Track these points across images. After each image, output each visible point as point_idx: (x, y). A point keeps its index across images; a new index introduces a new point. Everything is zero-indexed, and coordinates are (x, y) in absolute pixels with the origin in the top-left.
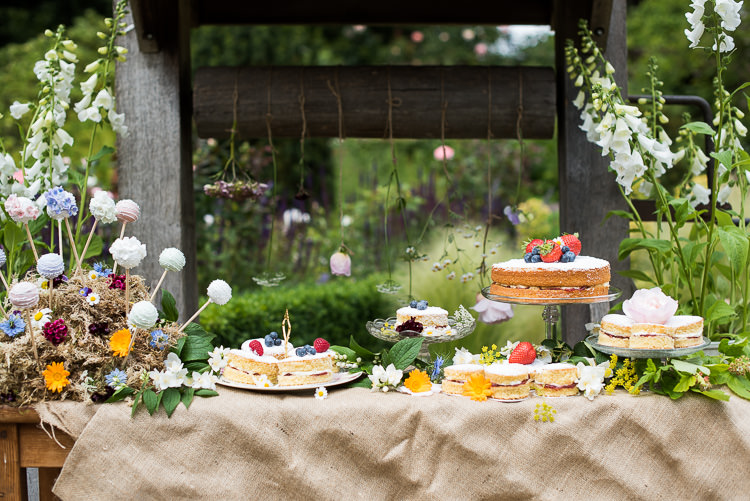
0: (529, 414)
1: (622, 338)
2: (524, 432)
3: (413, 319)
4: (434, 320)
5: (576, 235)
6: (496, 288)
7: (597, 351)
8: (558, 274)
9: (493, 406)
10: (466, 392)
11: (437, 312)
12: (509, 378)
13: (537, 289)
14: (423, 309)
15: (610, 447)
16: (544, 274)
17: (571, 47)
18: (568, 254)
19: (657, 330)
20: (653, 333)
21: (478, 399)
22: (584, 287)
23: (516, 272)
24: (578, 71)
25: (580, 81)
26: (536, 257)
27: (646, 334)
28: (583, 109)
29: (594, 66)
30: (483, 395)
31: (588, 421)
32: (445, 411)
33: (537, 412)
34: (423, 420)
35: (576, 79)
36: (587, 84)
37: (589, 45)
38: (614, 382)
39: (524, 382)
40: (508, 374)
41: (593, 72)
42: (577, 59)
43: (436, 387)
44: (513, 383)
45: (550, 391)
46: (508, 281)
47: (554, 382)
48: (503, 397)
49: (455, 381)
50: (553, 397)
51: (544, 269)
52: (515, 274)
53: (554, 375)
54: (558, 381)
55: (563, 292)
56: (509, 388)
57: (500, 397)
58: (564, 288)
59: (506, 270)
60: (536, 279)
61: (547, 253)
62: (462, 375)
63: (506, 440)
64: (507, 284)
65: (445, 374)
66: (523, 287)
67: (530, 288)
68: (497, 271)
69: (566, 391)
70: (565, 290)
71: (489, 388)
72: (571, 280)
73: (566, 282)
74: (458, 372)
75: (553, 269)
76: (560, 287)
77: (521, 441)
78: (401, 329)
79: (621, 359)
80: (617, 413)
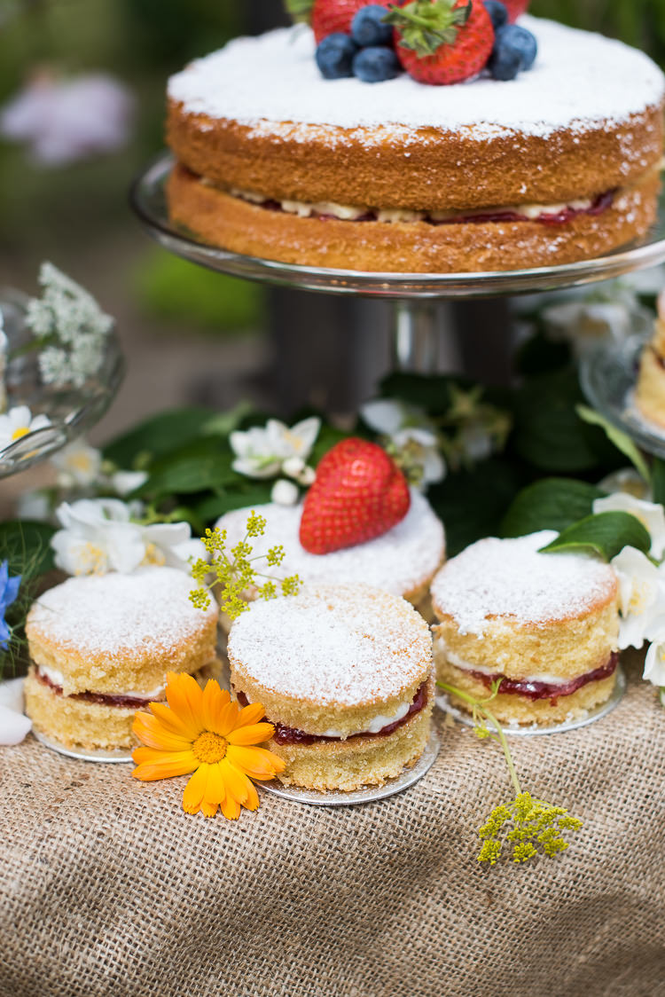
0: (454, 835)
2: (433, 907)
22: (604, 199)
23: (313, 149)
26: (373, 55)
45: (520, 704)
46: (269, 178)
47: (546, 670)
48: (331, 784)
49: (88, 696)
50: (533, 730)
51: (449, 134)
52: (307, 154)
53: (542, 642)
54: (559, 664)
55: (530, 232)
56: (363, 747)
57: (319, 784)
58: (534, 212)
59: (260, 132)
60: (412, 179)
61: (436, 44)
62: (121, 675)
63: (357, 951)
64: (260, 191)
65: (36, 655)
66: (346, 212)
67: (382, 217)
68: (210, 133)
69: (588, 694)
70: (539, 220)
71: (263, 745)
72: (563, 172)
73: (544, 185)
74: (102, 656)
75: (489, 129)
76: (517, 205)
77: (419, 944)
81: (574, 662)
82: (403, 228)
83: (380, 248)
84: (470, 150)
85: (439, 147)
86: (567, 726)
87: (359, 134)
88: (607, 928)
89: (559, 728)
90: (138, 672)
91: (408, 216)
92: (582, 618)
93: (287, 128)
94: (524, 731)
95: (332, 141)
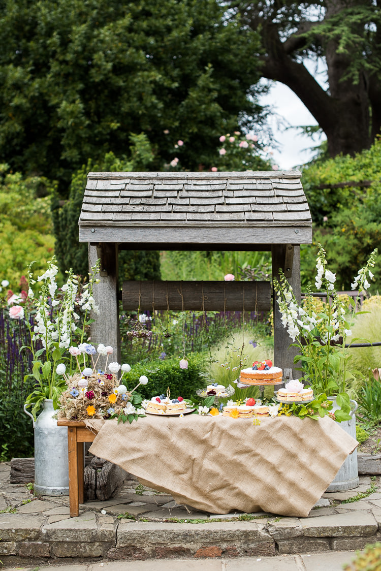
0: (252, 423)
1: (284, 397)
2: (250, 429)
3: (213, 390)
4: (220, 390)
7: (276, 401)
8: (263, 375)
9: (239, 420)
10: (231, 415)
11: (221, 387)
12: (245, 411)
14: (216, 386)
15: (279, 434)
16: (258, 375)
18: (267, 367)
20: (294, 396)
21: (235, 418)
22: (272, 379)
24: (278, 289)
25: (279, 294)
27: (292, 396)
28: (280, 304)
29: (284, 287)
30: (236, 416)
31: (272, 425)
32: (224, 422)
33: (254, 422)
34: (216, 425)
36: (282, 294)
37: (283, 278)
38: (281, 412)
39: (250, 412)
40: (245, 409)
41: (284, 289)
42: (278, 285)
43: (220, 414)
45: (259, 415)
47: (261, 412)
48: (243, 417)
49: (227, 412)
50: (260, 417)
52: (249, 375)
53: (261, 410)
58: (265, 380)
60: (256, 377)
62: (230, 410)
63: (244, 431)
65: (224, 410)
66: (251, 379)
69: (264, 415)
71: (238, 414)
73: (266, 378)
75: (262, 373)
76: (263, 379)
77: (249, 432)
78: (208, 393)
79: (283, 404)
80: (281, 423)
81: (263, 412)
84: (260, 374)
86: (262, 417)
87: (252, 373)
88: (264, 434)
92: (264, 409)
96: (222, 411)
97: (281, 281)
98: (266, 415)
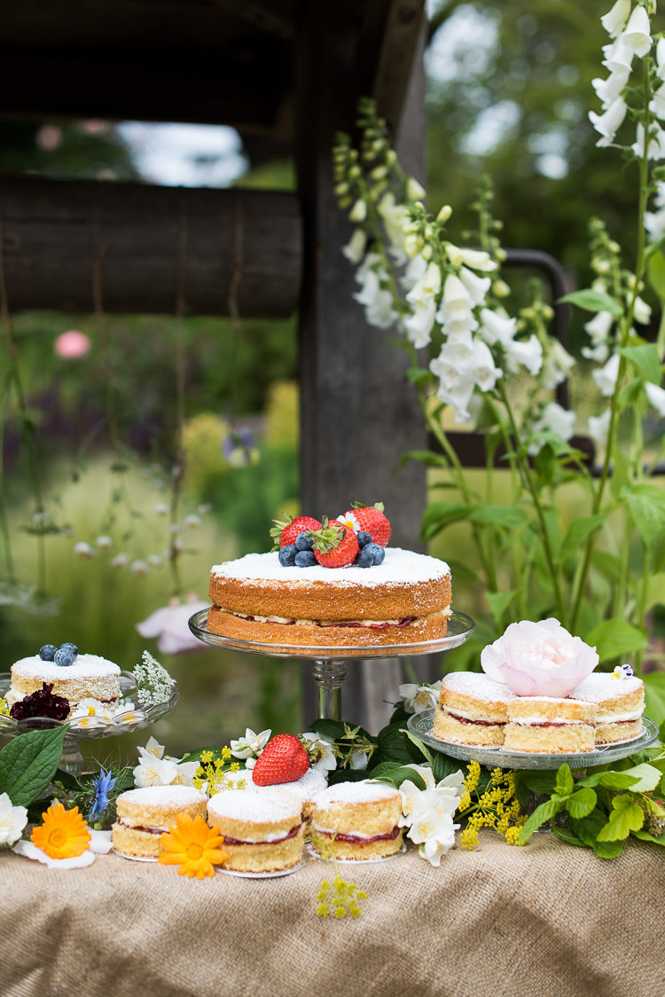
0: (306, 902)
1: (487, 724)
2: (296, 941)
3: (47, 688)
4: (93, 689)
5: (380, 507)
6: (223, 621)
7: (433, 752)
8: (357, 594)
9: (228, 887)
10: (162, 853)
11: (94, 668)
12: (263, 827)
13: (311, 626)
14: (67, 663)
15: (471, 960)
16: (327, 593)
17: (344, 148)
18: (371, 549)
19: (566, 712)
20: (558, 720)
21: (195, 873)
22: (407, 621)
23: (268, 590)
24: (354, 194)
25: (359, 211)
26: (304, 554)
27: (543, 720)
28: (361, 263)
29: (382, 186)
30: (204, 862)
31: (429, 912)
33: (322, 899)
34: (75, 927)
35: (351, 207)
36: (374, 217)
37: (378, 145)
38: (475, 820)
39: (293, 832)
40: (259, 820)
41: (381, 196)
42: (355, 171)
43: (99, 839)
44: (271, 837)
45: (347, 847)
46: (248, 605)
47: (358, 829)
48: (249, 867)
49: (140, 828)
50: (353, 862)
51: (327, 584)
52: (265, 593)
53: (356, 813)
54: (363, 827)
55: (366, 632)
56: (263, 848)
57: (242, 868)
58: (368, 623)
59: (246, 584)
60: (310, 604)
61: (329, 548)
62: (157, 817)
63: (257, 959)
64: (245, 612)
65: (119, 812)
66: (282, 620)
67: (298, 623)
68: (225, 585)
69: (381, 847)
70: (371, 627)
71: (218, 848)
72: (382, 605)
73: (373, 611)
74: (150, 807)
75: (346, 583)
76: (361, 620)
77: (288, 960)
78: (21, 710)
79: (485, 770)
80: (488, 892)
81: (372, 826)
82: (306, 627)
83: (296, 637)
84: (337, 592)
85: (322, 591)
86: (370, 861)
87: (288, 584)
88: (386, 968)
89: (366, 861)
90: (166, 816)
91: (310, 623)
92: (375, 803)
93: (257, 582)
94: (348, 862)
95: (276, 586)
96: (108, 820)
97: (370, 156)
98: (391, 847)
